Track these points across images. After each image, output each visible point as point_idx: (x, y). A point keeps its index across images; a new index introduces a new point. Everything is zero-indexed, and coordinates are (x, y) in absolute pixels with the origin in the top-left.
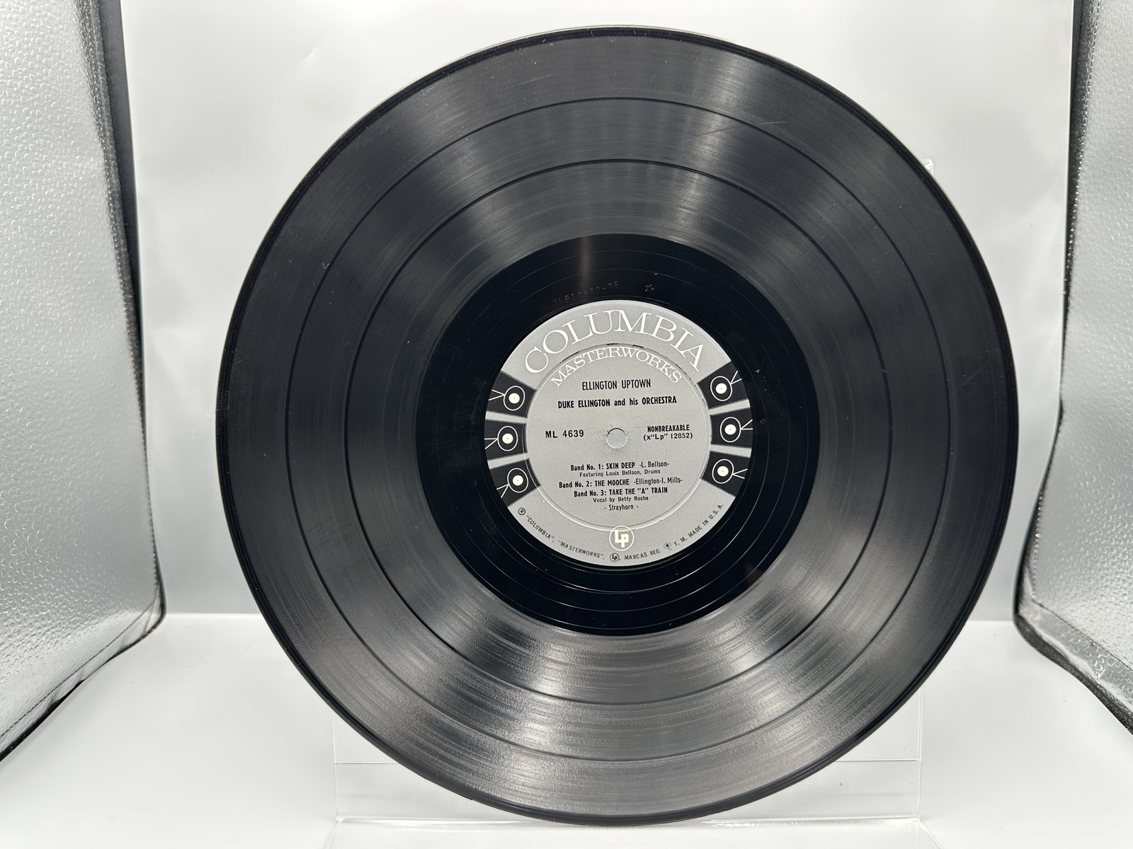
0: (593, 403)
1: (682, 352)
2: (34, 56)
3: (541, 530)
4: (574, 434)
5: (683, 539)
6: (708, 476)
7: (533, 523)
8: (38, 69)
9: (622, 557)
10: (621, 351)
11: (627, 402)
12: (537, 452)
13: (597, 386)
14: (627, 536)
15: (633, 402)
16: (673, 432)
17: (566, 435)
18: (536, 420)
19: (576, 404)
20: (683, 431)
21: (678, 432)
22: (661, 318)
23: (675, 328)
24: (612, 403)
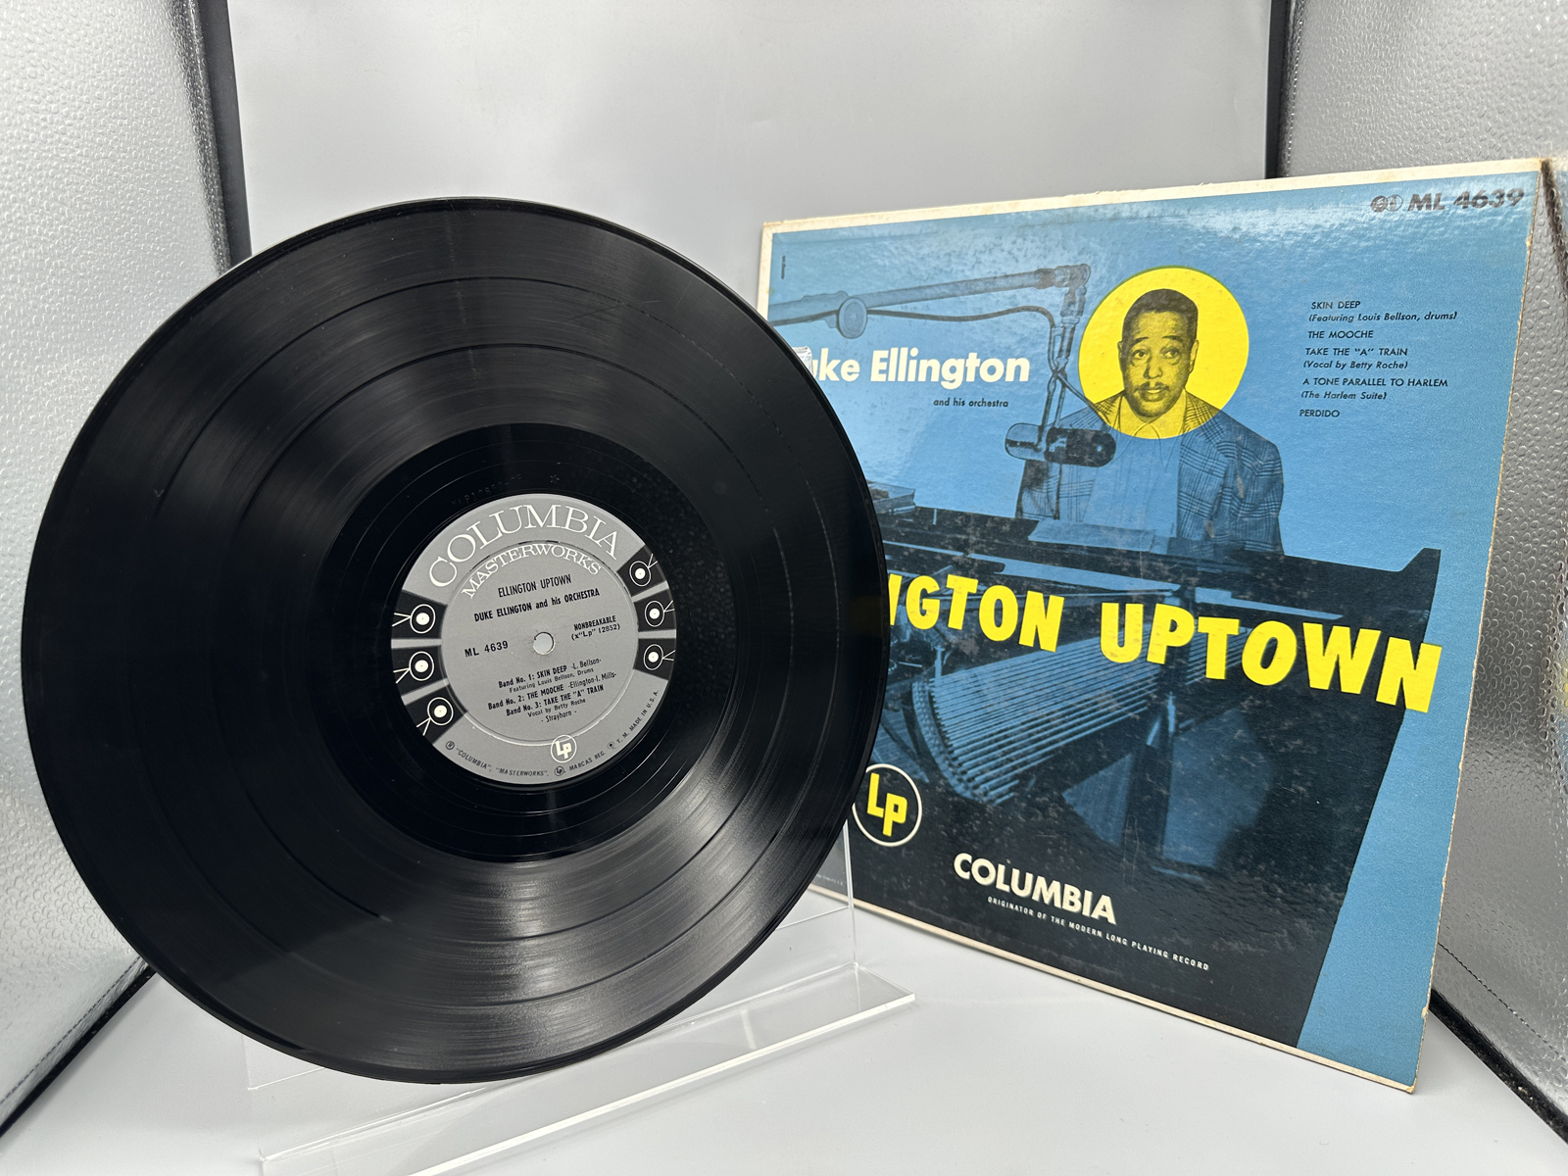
0: (513, 610)
1: (598, 542)
3: (475, 761)
4: (497, 647)
5: (625, 735)
6: (640, 664)
7: (465, 756)
9: (567, 769)
10: (534, 549)
11: (550, 602)
12: (459, 675)
13: (515, 590)
14: (569, 745)
15: (556, 601)
16: (601, 626)
17: (488, 650)
18: (452, 640)
19: (494, 614)
20: (610, 624)
21: (605, 625)
22: (571, 509)
23: (586, 518)
24: (534, 606)
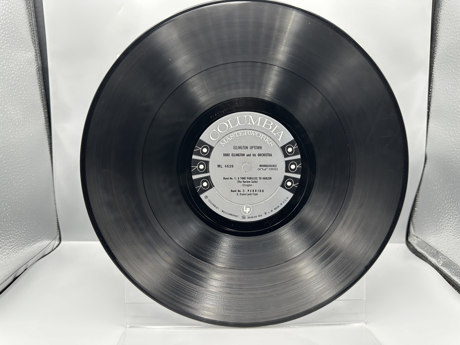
2: (5, 9)
8: (7, 14)
